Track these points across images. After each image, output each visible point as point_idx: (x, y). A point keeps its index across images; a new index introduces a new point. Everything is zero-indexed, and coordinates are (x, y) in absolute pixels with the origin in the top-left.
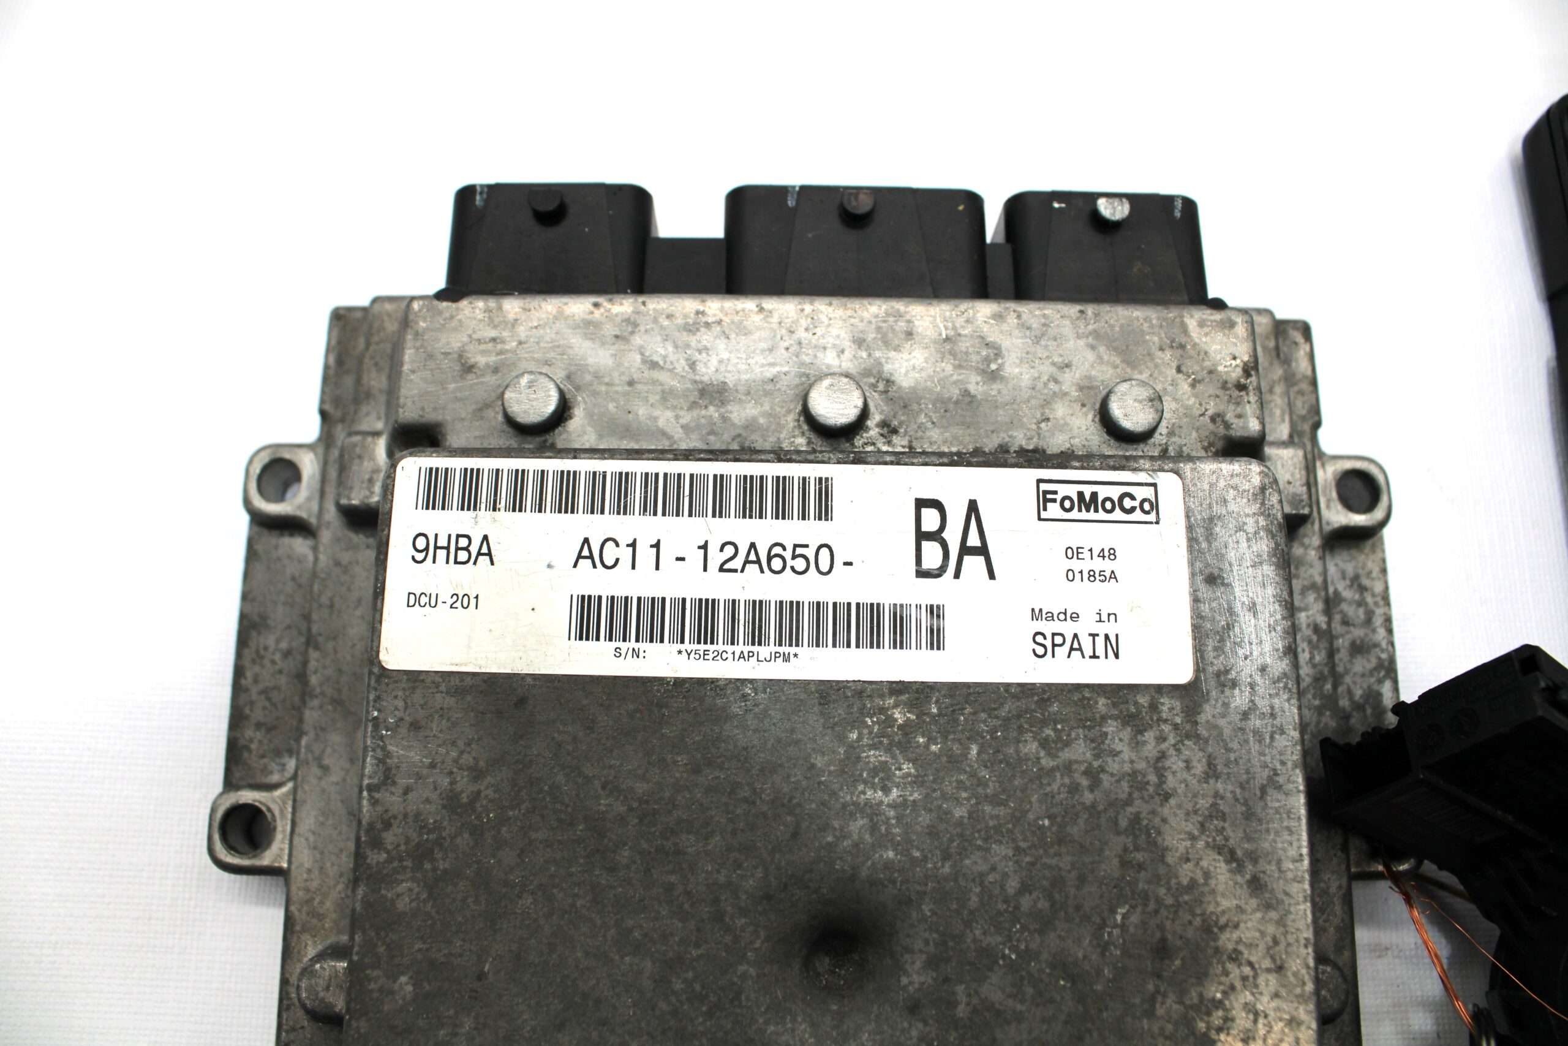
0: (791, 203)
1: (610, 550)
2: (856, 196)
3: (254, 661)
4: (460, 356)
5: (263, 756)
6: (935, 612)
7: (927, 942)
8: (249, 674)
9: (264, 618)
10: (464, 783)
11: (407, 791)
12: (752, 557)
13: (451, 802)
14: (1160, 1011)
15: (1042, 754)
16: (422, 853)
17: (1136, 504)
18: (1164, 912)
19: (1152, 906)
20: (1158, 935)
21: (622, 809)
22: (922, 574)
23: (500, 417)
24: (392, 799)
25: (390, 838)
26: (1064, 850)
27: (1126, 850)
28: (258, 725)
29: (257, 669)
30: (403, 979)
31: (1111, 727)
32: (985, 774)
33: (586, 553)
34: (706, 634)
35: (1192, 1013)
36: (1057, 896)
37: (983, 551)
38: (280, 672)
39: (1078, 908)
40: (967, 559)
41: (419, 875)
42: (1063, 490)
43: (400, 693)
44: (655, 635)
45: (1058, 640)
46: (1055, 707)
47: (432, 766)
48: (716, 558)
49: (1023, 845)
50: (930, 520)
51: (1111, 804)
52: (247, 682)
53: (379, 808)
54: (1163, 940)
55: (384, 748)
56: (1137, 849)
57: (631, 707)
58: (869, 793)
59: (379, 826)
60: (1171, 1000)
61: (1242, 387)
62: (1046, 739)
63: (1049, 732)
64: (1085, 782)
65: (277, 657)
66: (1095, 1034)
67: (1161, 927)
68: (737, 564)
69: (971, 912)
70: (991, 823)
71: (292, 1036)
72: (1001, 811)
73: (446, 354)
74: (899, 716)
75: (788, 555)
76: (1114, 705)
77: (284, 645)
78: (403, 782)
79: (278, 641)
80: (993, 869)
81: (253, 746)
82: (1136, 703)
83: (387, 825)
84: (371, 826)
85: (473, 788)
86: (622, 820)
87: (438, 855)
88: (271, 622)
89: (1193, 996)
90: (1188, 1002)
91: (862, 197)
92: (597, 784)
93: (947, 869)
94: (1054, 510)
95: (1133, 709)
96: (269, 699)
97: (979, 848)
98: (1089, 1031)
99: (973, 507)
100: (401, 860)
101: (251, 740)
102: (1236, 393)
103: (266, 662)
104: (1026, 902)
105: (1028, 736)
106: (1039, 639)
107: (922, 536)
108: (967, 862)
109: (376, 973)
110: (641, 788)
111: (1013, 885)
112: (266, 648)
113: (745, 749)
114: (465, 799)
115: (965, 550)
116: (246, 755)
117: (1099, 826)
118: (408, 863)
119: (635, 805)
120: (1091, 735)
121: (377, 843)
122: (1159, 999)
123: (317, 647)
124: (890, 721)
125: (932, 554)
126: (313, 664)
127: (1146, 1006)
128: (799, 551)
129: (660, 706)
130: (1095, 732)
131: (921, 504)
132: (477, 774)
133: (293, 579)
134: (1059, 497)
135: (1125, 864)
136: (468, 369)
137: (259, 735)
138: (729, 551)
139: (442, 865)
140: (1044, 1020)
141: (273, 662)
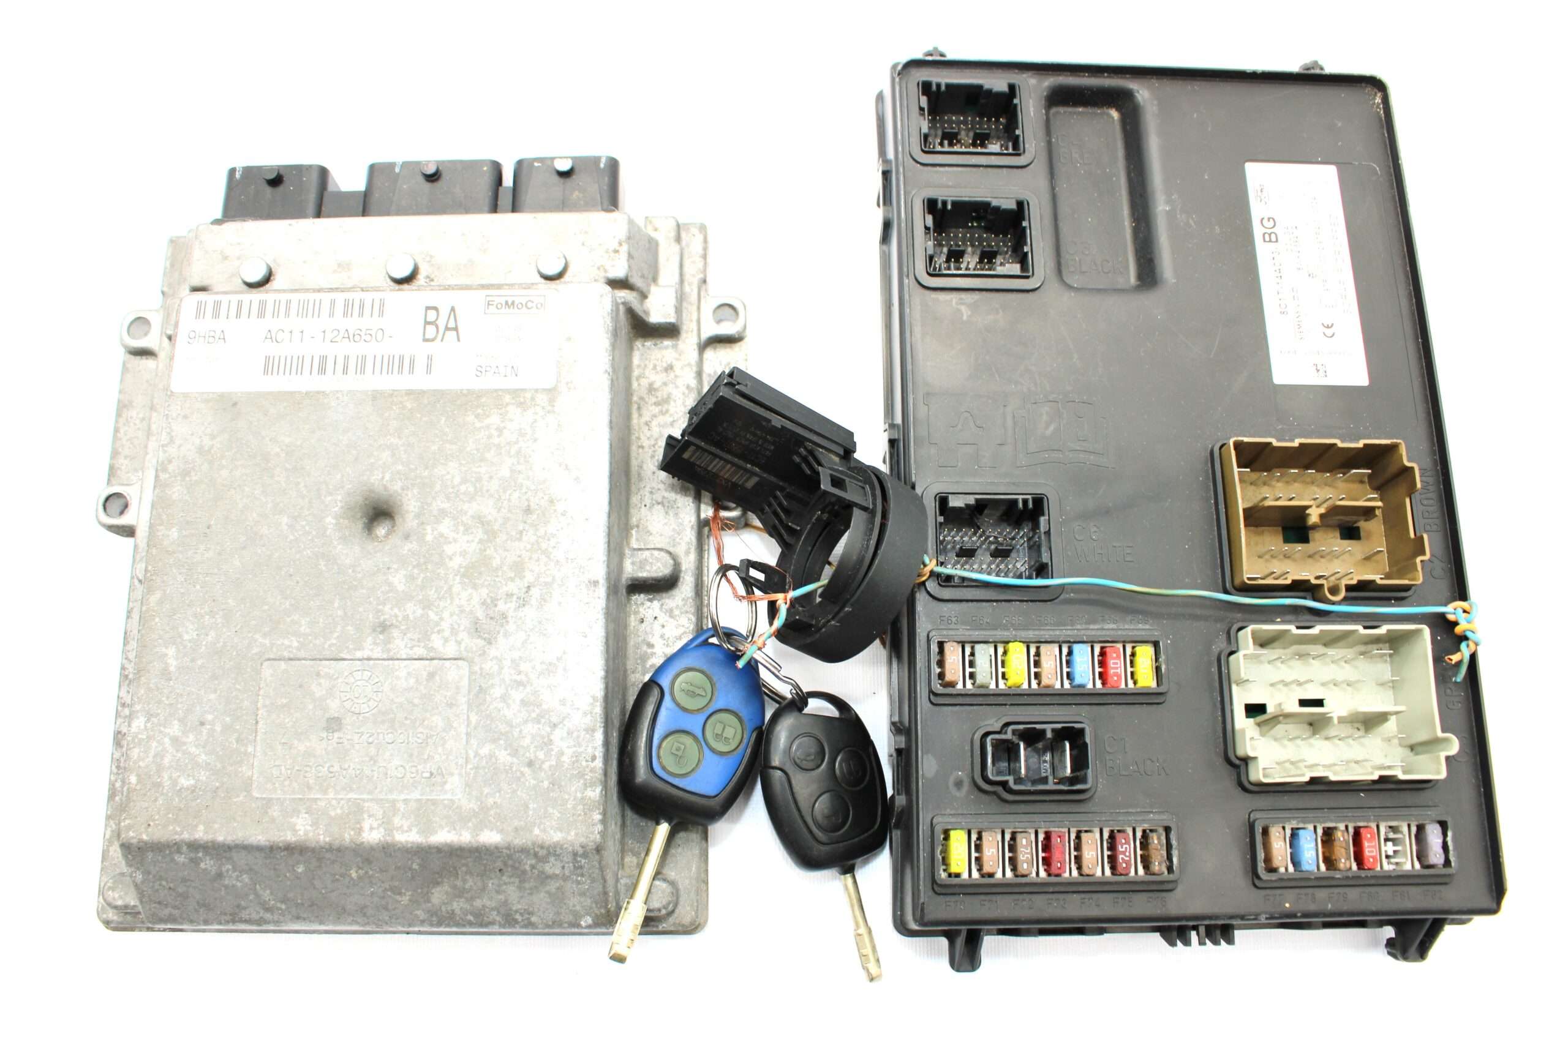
0: (397, 170)
1: (280, 334)
2: (427, 165)
3: (124, 424)
4: (222, 252)
5: (128, 472)
6: (430, 358)
7: (415, 507)
8: (122, 431)
9: (131, 402)
10: (207, 442)
11: (180, 446)
12: (346, 335)
13: (200, 450)
14: (525, 538)
15: (476, 420)
16: (185, 473)
17: (534, 305)
18: (530, 493)
19: (524, 490)
20: (526, 504)
21: (278, 450)
22: (425, 340)
23: (240, 281)
24: (172, 450)
25: (171, 468)
26: (482, 464)
27: (513, 464)
28: (126, 457)
29: (127, 428)
30: (174, 530)
31: (511, 408)
32: (447, 430)
33: (270, 337)
34: (322, 370)
35: (540, 540)
36: (478, 485)
37: (456, 329)
38: (139, 429)
39: (488, 491)
40: (448, 333)
41: (183, 483)
42: (497, 300)
43: (179, 403)
44: (300, 371)
45: (488, 369)
46: (483, 400)
47: (192, 434)
48: (329, 336)
49: (464, 462)
50: (431, 316)
51: (508, 443)
52: (120, 435)
53: (167, 455)
54: (529, 506)
55: (170, 428)
56: (518, 463)
57: (285, 404)
58: (392, 440)
59: (166, 462)
60: (531, 532)
61: (616, 251)
62: (478, 414)
63: (480, 411)
64: (495, 433)
65: (137, 422)
66: (492, 549)
67: (528, 500)
68: (338, 339)
69: (436, 493)
70: (449, 452)
71: (135, 604)
72: (454, 447)
73: (214, 251)
74: (409, 405)
75: (362, 334)
76: (513, 398)
77: (141, 416)
78: (178, 442)
79: (138, 414)
80: (448, 473)
81: (123, 468)
82: (524, 397)
83: (170, 462)
84: (163, 463)
85: (211, 443)
86: (278, 455)
87: (193, 474)
88: (134, 404)
89: (541, 532)
90: (539, 535)
91: (430, 165)
92: (267, 439)
93: (426, 473)
94: (492, 309)
95: (522, 400)
96: (132, 443)
97: (442, 464)
98: (489, 547)
99: (453, 309)
100: (176, 477)
101: (122, 465)
102: (612, 254)
103: (132, 424)
104: (463, 488)
105: (469, 413)
106: (479, 369)
107: (427, 323)
108: (436, 470)
109: (162, 527)
110: (287, 440)
111: (457, 480)
112: (131, 418)
113: (336, 421)
114: (206, 449)
115: (447, 329)
116: (119, 472)
117: (501, 454)
118: (179, 478)
119: (284, 448)
120: (500, 412)
121: (165, 470)
122: (524, 533)
123: (156, 411)
124: (404, 408)
125: (431, 331)
126: (154, 419)
127: (518, 536)
128: (368, 332)
129: (299, 404)
130: (503, 410)
131: (428, 308)
132: (213, 437)
133: (147, 381)
134: (495, 303)
135: (512, 471)
136: (226, 258)
137: (126, 462)
138: (336, 333)
139: (194, 478)
140: (468, 542)
141: (135, 424)
